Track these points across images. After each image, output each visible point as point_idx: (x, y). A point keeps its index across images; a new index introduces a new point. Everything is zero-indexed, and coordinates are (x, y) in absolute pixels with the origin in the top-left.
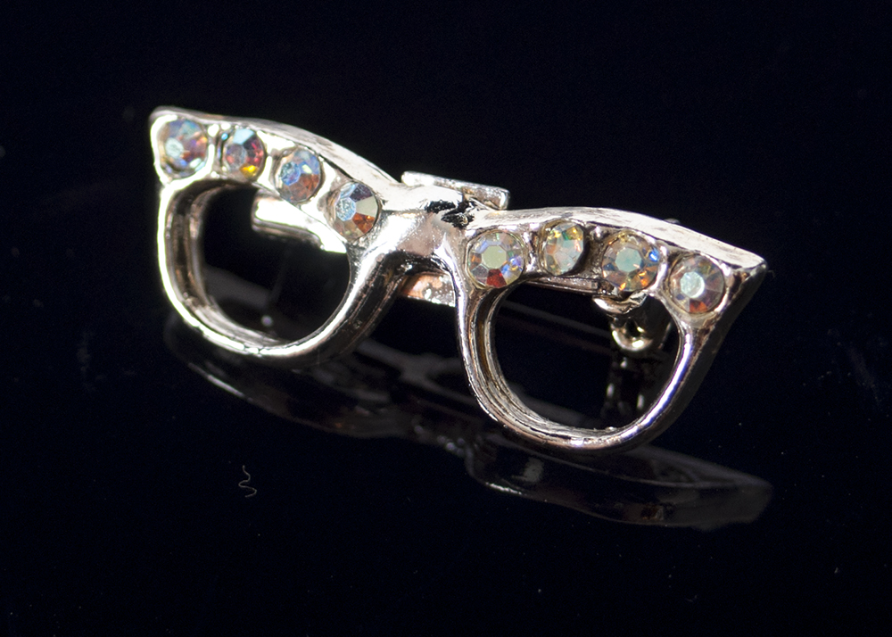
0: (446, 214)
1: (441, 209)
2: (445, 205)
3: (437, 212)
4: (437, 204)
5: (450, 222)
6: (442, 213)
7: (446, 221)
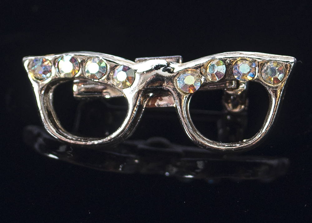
0: (163, 69)
1: (161, 67)
2: (162, 66)
3: (160, 69)
4: (159, 66)
5: (166, 71)
6: (162, 68)
7: (164, 71)
